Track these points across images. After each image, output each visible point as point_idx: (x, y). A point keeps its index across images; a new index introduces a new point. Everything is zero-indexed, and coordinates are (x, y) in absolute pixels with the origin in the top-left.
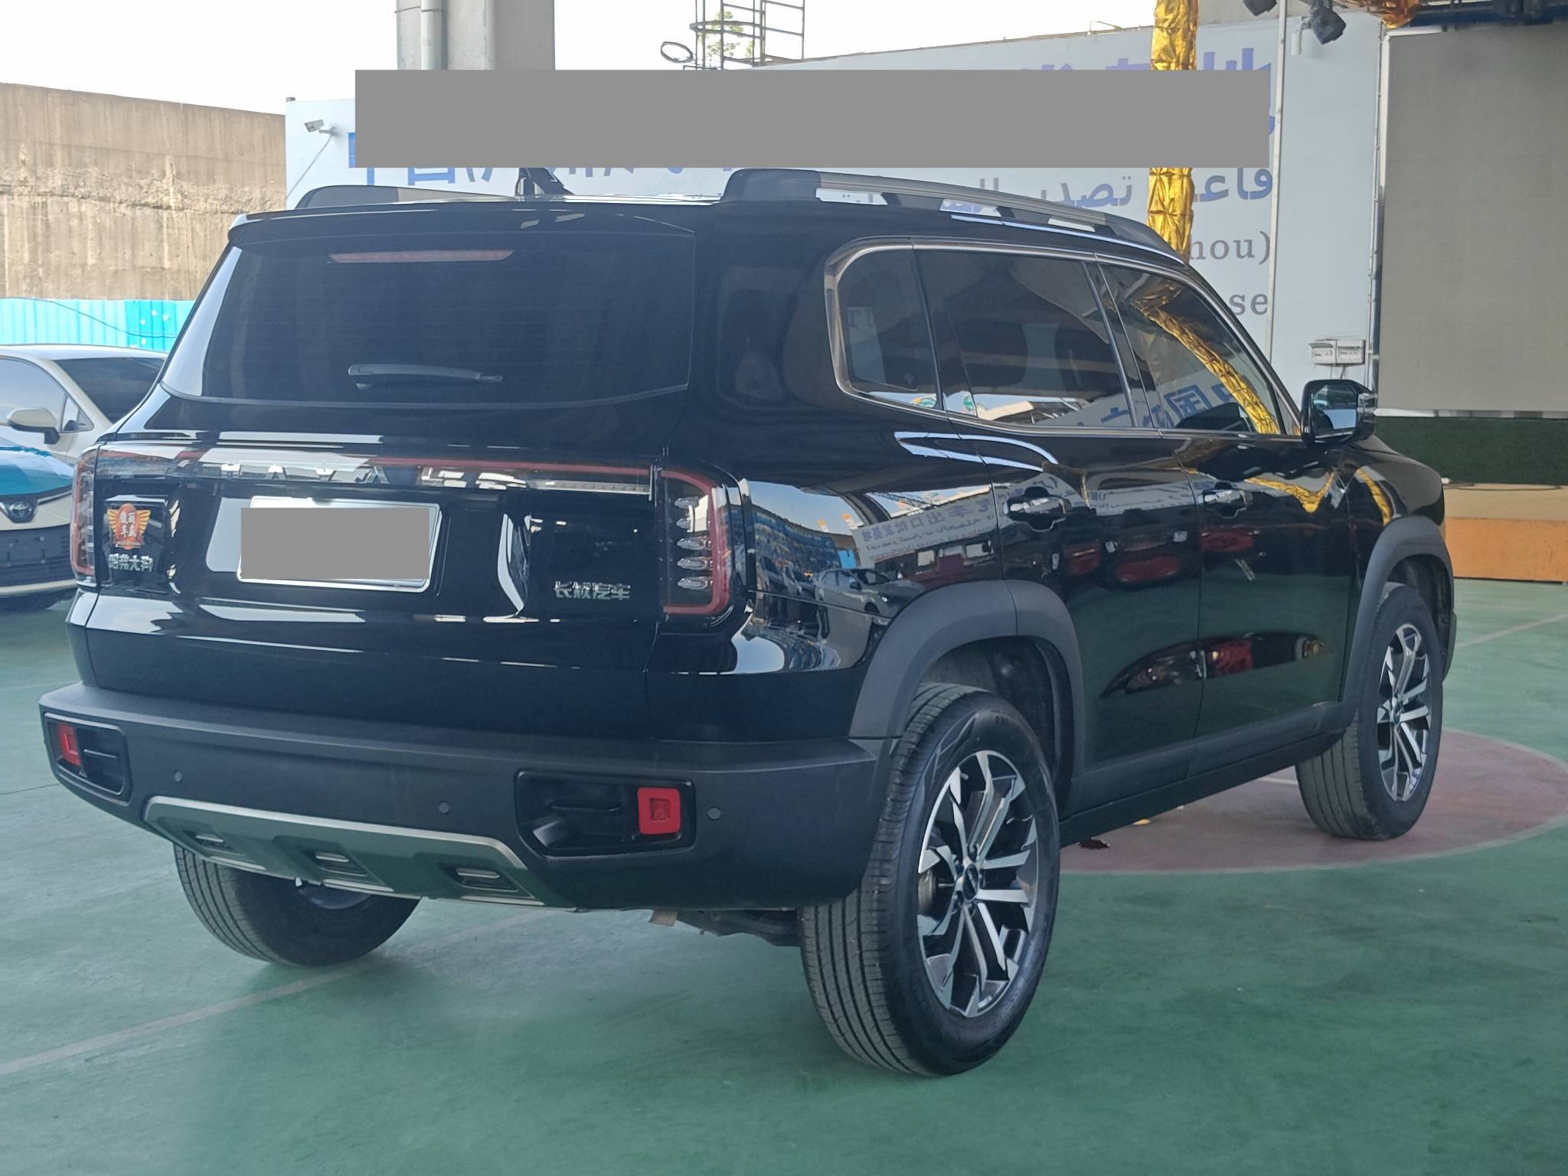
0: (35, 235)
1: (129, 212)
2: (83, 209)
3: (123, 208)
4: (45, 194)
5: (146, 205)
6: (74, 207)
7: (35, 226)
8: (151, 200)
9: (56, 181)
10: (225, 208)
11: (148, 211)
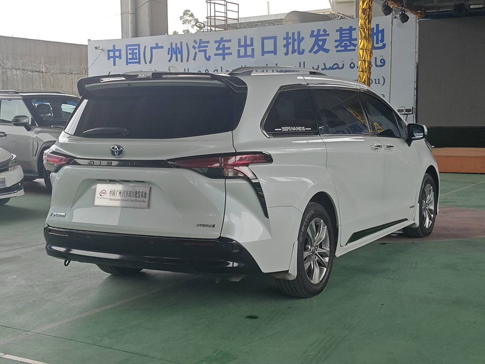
0: (3, 81)
1: (31, 73)
2: (18, 73)
3: (29, 73)
4: (6, 68)
5: (37, 71)
6: (14, 71)
7: (3, 78)
8: (37, 70)
9: (9, 65)
10: (59, 72)
11: (36, 73)
